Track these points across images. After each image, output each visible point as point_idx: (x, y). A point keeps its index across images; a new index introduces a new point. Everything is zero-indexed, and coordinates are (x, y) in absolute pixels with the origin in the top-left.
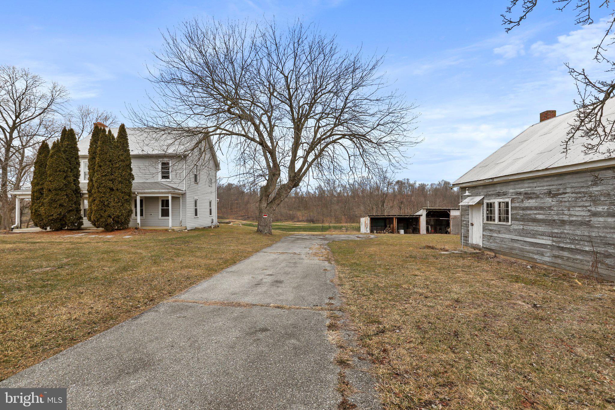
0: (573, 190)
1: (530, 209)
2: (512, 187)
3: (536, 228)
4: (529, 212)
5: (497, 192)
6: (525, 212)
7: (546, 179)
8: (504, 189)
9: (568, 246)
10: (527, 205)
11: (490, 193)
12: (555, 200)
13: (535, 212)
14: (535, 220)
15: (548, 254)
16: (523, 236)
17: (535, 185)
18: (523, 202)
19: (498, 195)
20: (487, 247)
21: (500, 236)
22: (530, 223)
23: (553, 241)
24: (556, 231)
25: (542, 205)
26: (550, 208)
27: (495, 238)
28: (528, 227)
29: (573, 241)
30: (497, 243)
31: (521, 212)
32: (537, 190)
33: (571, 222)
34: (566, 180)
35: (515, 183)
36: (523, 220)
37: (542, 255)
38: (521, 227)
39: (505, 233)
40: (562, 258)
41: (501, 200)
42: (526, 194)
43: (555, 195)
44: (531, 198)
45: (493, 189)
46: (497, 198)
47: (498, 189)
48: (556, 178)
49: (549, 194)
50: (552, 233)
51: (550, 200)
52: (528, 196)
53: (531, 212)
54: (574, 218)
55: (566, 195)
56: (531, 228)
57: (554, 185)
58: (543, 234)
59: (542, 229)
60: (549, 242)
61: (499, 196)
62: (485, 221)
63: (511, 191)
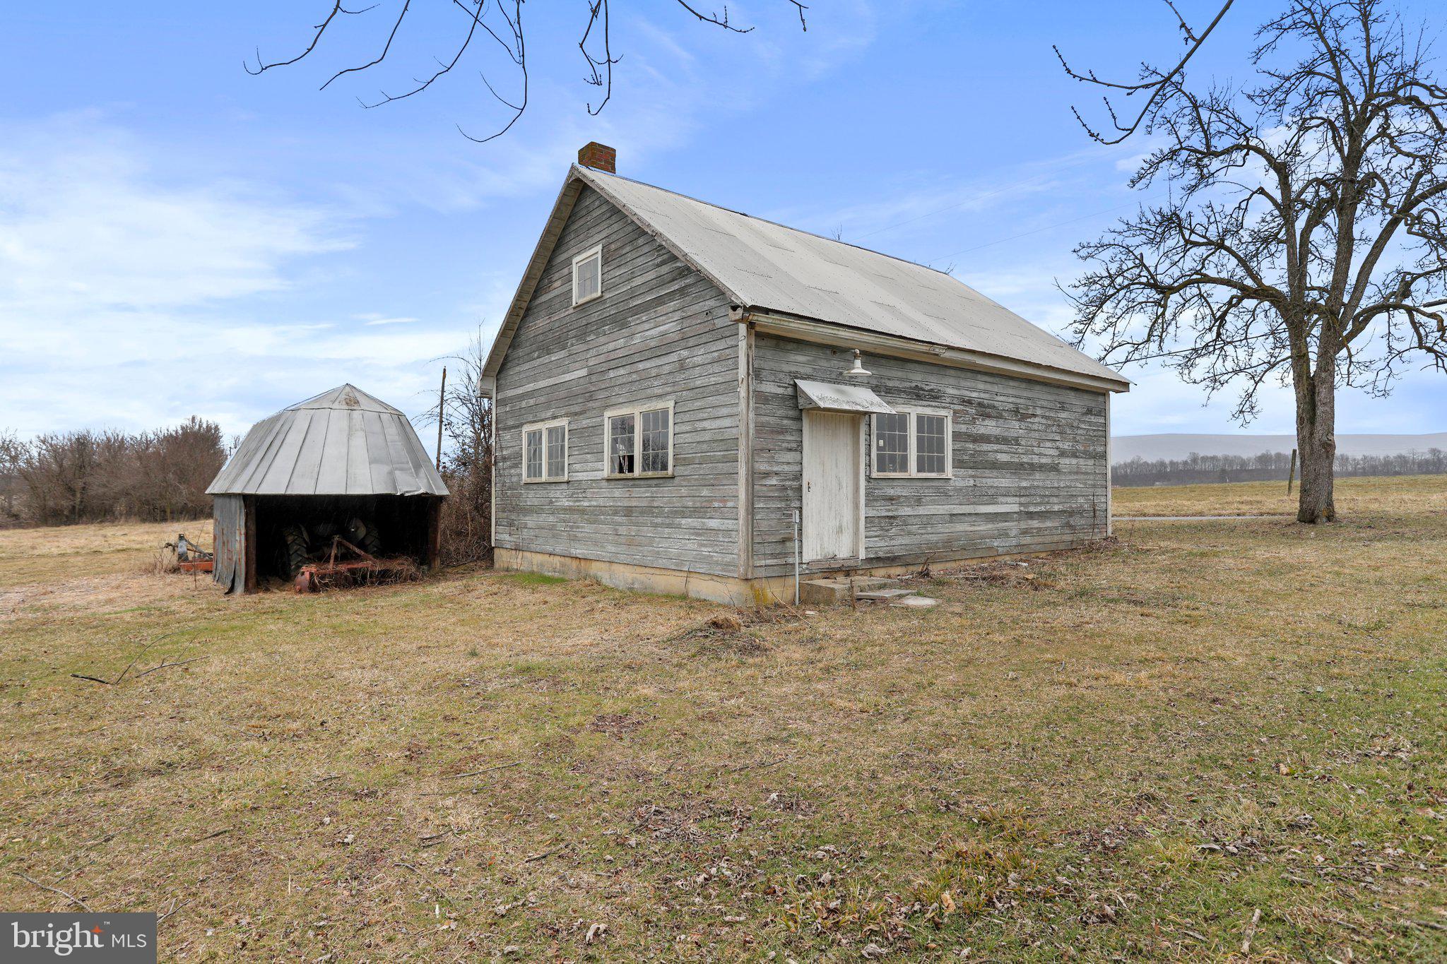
0: (1043, 412)
1: (985, 439)
2: (952, 381)
3: (997, 482)
4: (985, 447)
5: (913, 385)
6: (975, 447)
7: (1012, 383)
8: (932, 382)
9: (1038, 509)
10: (982, 431)
11: (890, 384)
12: (1023, 425)
13: (996, 447)
14: (995, 466)
15: (1014, 532)
16: (974, 503)
17: (996, 389)
18: (975, 423)
19: (917, 394)
20: (881, 554)
21: (921, 511)
22: (987, 473)
23: (1021, 504)
24: (1024, 484)
25: (1006, 434)
26: (1017, 441)
27: (905, 521)
28: (984, 480)
29: (1043, 499)
30: (909, 533)
31: (971, 446)
32: (998, 401)
33: (1041, 467)
35: (959, 373)
36: (976, 465)
37: (1007, 535)
38: (972, 483)
39: (934, 503)
41: (928, 411)
42: (980, 405)
43: (1023, 417)
44: (989, 416)
45: (900, 374)
46: (913, 402)
47: (917, 377)
48: (1024, 385)
49: (1016, 412)
50: (1021, 488)
51: (1017, 424)
52: (981, 411)
53: (989, 447)
55: (1036, 420)
56: (990, 482)
57: (1022, 397)
58: (1007, 493)
59: (1005, 482)
60: (1016, 508)
61: (919, 397)
62: (875, 472)
63: (951, 391)
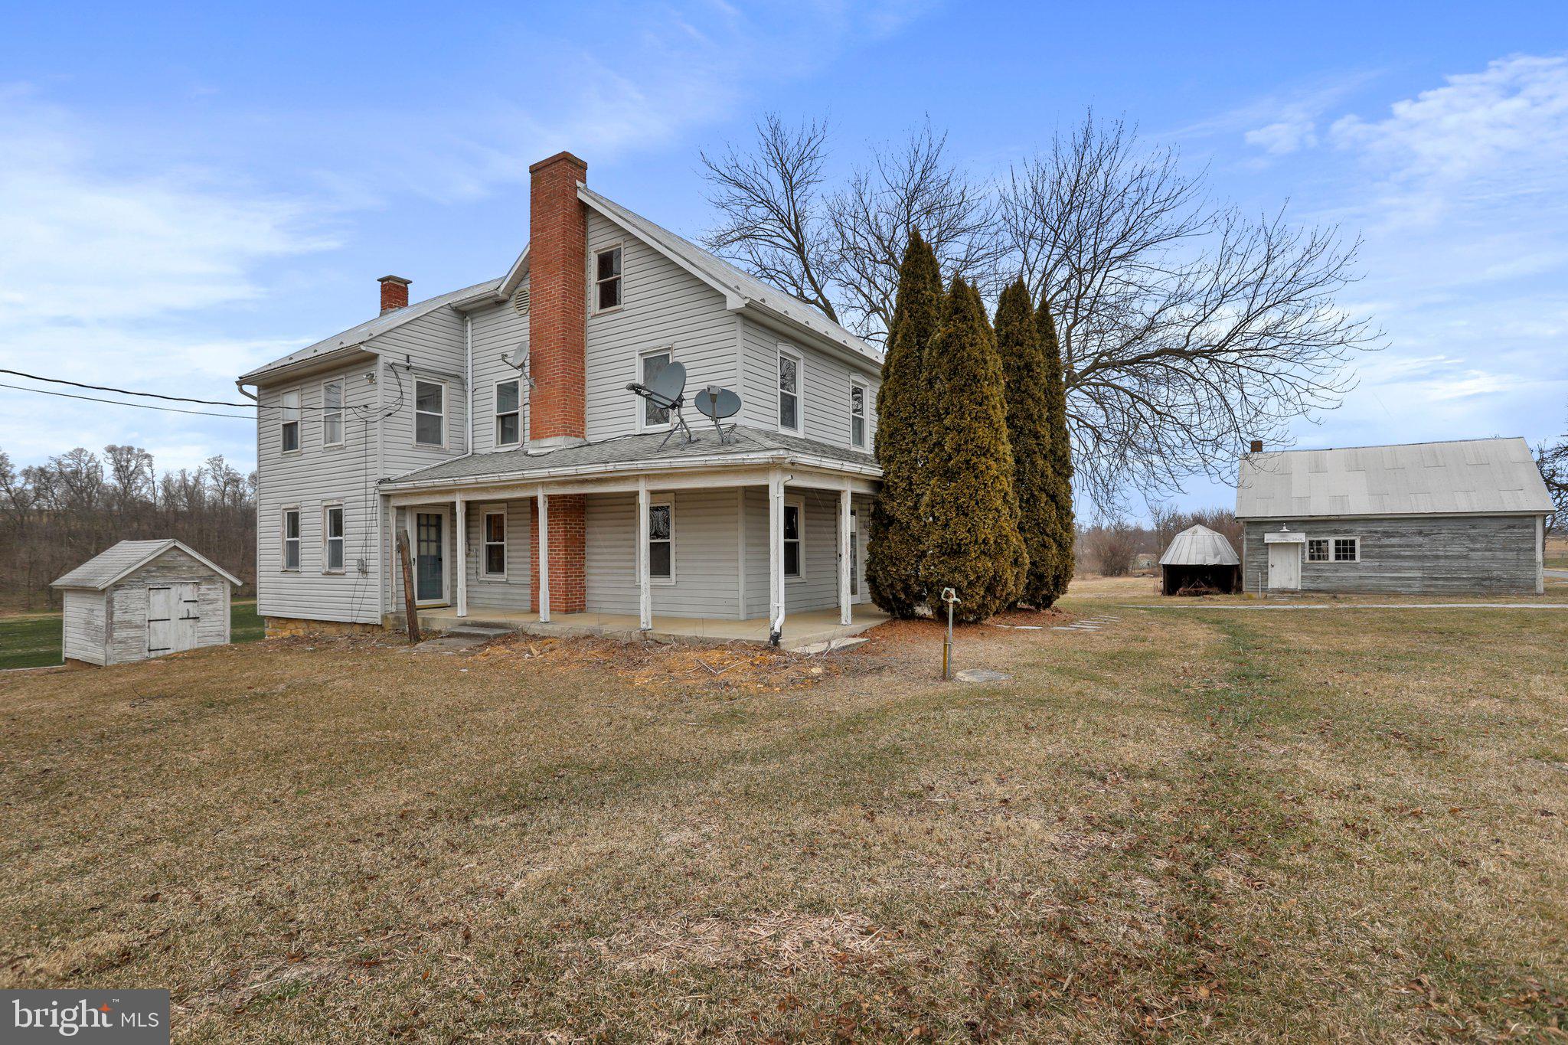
0: (1449, 531)
1: (1393, 546)
2: (1363, 525)
3: (1400, 564)
4: (1390, 549)
5: (1332, 529)
6: (1382, 550)
7: (1415, 521)
8: (1347, 527)
9: (1443, 576)
10: (1387, 543)
11: (1318, 530)
12: (1426, 538)
13: (1399, 549)
14: (1399, 557)
15: (1418, 585)
16: (1381, 572)
17: (1400, 525)
18: (1380, 540)
19: (1336, 532)
20: (1310, 588)
21: (1338, 574)
22: (1391, 560)
23: (1424, 573)
24: (1428, 564)
25: (1409, 543)
26: (1420, 546)
27: (1327, 578)
28: (1389, 563)
29: (1448, 571)
30: (1330, 582)
31: (1377, 550)
32: (1402, 530)
33: (1446, 557)
34: (1441, 523)
35: (1369, 522)
36: (1381, 557)
37: (1410, 586)
38: (1378, 564)
39: (1347, 571)
40: (1435, 586)
41: (1341, 538)
42: (1384, 532)
43: (1427, 535)
44: (1394, 537)
45: (1324, 526)
46: (1331, 535)
47: (1336, 526)
48: (1429, 521)
49: (1420, 533)
50: (1423, 567)
51: (1421, 539)
52: (1388, 535)
53: (1393, 549)
54: (1450, 554)
55: (1441, 535)
56: (1392, 564)
57: (1426, 527)
58: (1411, 568)
59: (1409, 563)
60: (1420, 575)
61: (1336, 533)
62: (1307, 560)
63: (1360, 529)
